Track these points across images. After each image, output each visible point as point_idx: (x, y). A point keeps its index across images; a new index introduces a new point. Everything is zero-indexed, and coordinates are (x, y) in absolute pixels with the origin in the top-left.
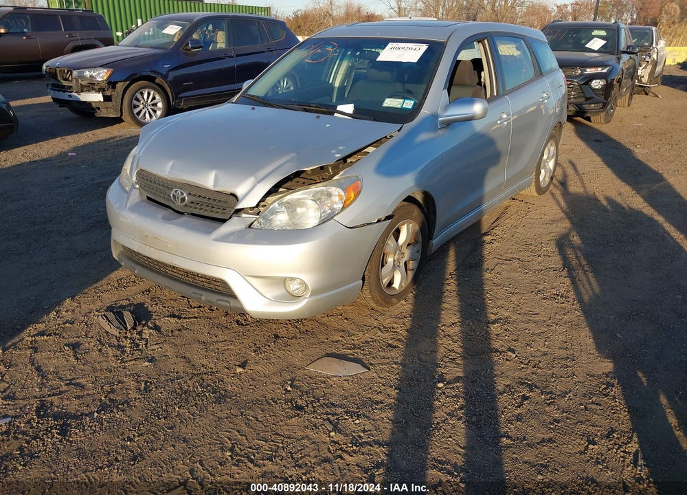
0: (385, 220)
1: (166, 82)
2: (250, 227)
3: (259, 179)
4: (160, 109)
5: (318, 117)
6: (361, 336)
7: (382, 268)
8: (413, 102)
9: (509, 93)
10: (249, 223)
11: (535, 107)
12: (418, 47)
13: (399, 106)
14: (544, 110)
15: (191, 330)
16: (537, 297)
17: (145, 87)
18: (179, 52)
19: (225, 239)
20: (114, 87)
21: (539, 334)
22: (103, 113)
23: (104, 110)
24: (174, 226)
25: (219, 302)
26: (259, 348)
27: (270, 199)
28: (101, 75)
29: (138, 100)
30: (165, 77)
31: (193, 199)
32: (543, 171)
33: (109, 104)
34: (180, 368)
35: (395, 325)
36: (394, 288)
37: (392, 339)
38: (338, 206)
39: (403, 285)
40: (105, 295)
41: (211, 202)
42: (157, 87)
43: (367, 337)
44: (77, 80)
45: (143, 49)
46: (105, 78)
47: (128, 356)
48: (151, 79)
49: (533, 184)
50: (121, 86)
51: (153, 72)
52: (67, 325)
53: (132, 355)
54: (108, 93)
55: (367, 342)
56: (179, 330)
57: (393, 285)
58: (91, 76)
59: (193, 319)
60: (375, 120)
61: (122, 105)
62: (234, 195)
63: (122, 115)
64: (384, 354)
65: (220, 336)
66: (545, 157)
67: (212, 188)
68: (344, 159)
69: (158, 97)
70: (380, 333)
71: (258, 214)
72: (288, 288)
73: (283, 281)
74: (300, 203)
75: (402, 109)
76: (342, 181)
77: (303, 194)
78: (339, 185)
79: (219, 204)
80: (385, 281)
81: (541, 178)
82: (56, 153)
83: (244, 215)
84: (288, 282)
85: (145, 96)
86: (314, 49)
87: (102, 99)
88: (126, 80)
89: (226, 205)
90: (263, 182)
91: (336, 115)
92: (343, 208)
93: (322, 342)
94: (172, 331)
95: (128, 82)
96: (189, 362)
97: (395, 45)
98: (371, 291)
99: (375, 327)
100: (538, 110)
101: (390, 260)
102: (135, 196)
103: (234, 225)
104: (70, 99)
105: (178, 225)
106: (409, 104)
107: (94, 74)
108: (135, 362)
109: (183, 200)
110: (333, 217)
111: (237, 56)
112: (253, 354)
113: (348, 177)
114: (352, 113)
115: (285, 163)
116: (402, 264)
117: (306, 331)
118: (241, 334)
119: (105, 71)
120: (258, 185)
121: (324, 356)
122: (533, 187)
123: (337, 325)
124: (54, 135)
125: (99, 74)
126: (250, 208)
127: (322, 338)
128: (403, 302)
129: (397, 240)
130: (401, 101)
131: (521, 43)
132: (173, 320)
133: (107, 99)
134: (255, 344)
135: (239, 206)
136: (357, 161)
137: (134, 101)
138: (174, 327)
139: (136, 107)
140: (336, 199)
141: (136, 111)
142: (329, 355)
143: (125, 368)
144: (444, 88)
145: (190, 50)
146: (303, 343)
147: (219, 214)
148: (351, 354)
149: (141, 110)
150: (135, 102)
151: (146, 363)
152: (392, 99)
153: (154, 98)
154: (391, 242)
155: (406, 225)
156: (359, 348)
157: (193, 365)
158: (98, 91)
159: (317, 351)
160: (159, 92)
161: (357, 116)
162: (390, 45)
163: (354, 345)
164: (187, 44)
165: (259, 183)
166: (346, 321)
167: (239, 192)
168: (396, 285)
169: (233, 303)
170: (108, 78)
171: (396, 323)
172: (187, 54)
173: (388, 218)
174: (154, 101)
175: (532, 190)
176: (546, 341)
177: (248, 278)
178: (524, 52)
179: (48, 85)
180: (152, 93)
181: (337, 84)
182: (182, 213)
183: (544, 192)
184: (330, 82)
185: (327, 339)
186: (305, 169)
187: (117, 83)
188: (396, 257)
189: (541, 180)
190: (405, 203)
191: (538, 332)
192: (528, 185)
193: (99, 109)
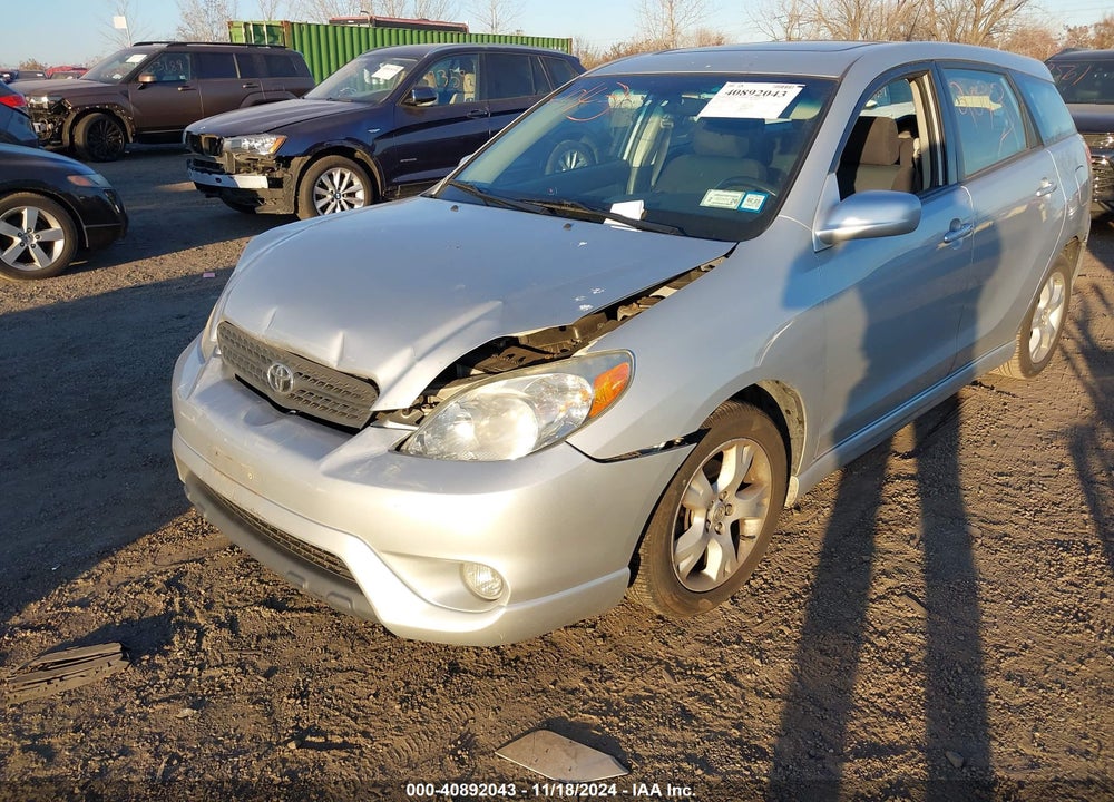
0: (683, 443)
1: (372, 157)
2: (398, 449)
3: (419, 354)
4: (360, 201)
5: (569, 226)
6: (627, 683)
7: (677, 537)
8: (761, 198)
9: (970, 181)
10: (397, 441)
11: (1024, 207)
12: (782, 91)
13: (734, 206)
14: (1044, 213)
15: (295, 636)
16: (1017, 612)
17: (337, 165)
18: (395, 110)
19: (344, 472)
20: (287, 165)
21: (1019, 709)
22: (268, 208)
23: (270, 203)
24: (260, 439)
25: (333, 599)
26: (413, 693)
27: (445, 392)
28: (266, 146)
29: (323, 186)
30: (370, 150)
31: (305, 384)
32: (1036, 332)
33: (278, 192)
34: (248, 728)
35: (702, 661)
36: (708, 578)
37: (691, 694)
38: (579, 413)
39: (728, 570)
40: (165, 548)
41: (331, 392)
42: (356, 166)
43: (638, 686)
44: (230, 155)
45: (337, 103)
46: (272, 151)
47: (159, 689)
48: (348, 153)
49: (1016, 356)
50: (297, 163)
51: (348, 139)
52: (75, 609)
53: (168, 687)
54: (278, 175)
55: (637, 699)
56: (273, 637)
57: (705, 571)
58: (252, 148)
59: (304, 614)
60: (683, 232)
61: (297, 194)
62: (372, 382)
63: (296, 210)
64: (667, 733)
65: (345, 658)
66: (1042, 305)
67: (335, 366)
68: (611, 312)
69: (357, 182)
70: (667, 679)
71: (418, 422)
72: (469, 581)
73: (460, 568)
74: (499, 406)
75: (740, 212)
76: (590, 362)
77: (505, 386)
78: (583, 371)
79: (347, 398)
80: (685, 565)
81: (1033, 344)
82: (181, 273)
83: (390, 424)
84: (466, 570)
85: (336, 180)
86: (587, 95)
87: (266, 186)
88: (304, 154)
89: (358, 401)
90: (428, 358)
91: (607, 221)
92: (589, 419)
93: (544, 691)
94: (259, 638)
95: (309, 157)
96: (270, 715)
97: (736, 86)
98: (650, 588)
99: (660, 662)
100: (1033, 211)
101: (698, 520)
102: (214, 371)
103: (370, 443)
104: (219, 184)
105: (269, 436)
106: (754, 202)
107: (256, 145)
108: (166, 705)
109: (286, 385)
110: (566, 437)
111: (493, 114)
112: (398, 707)
113: (602, 354)
114: (638, 218)
115: (477, 320)
116: (726, 529)
117: (516, 660)
118: (386, 656)
119: (274, 139)
120: (419, 365)
121: (539, 728)
122: (1015, 362)
123: (580, 652)
124: (187, 244)
125: (263, 144)
126: (404, 410)
127: (545, 679)
128: (726, 605)
129: (713, 480)
130: (739, 195)
131: (1000, 83)
132: (266, 613)
133: (275, 183)
134: (408, 683)
135: (380, 406)
136: (633, 316)
137: (316, 187)
138: (263, 628)
139: (320, 197)
140: (578, 398)
141: (320, 204)
142: (552, 725)
143: (144, 719)
144: (831, 171)
145: (412, 105)
146: (505, 689)
147: (345, 418)
148: (598, 728)
149: (328, 204)
150: (318, 190)
151: (187, 711)
152: (720, 192)
153: (350, 184)
154: (699, 485)
155: (735, 448)
156: (616, 714)
157: (275, 722)
158: (263, 172)
159: (529, 712)
160: (359, 175)
161: (645, 224)
162: (728, 87)
163: (608, 703)
164: (410, 95)
165: (420, 359)
166: (600, 642)
167: (382, 376)
168: (712, 570)
169: (356, 604)
170: (277, 152)
171: (704, 655)
172: (410, 112)
173: (688, 440)
174: (351, 189)
175: (1012, 369)
176: (1036, 729)
177: (385, 557)
178: (1006, 102)
179: (189, 162)
180: (347, 175)
181: (637, 163)
182: (285, 411)
183: (1037, 372)
184: (625, 158)
185: (554, 684)
186: (515, 335)
187: (292, 158)
188: (712, 514)
189: (1031, 350)
190: (734, 405)
191: (1018, 702)
192: (1006, 357)
193: (262, 200)
